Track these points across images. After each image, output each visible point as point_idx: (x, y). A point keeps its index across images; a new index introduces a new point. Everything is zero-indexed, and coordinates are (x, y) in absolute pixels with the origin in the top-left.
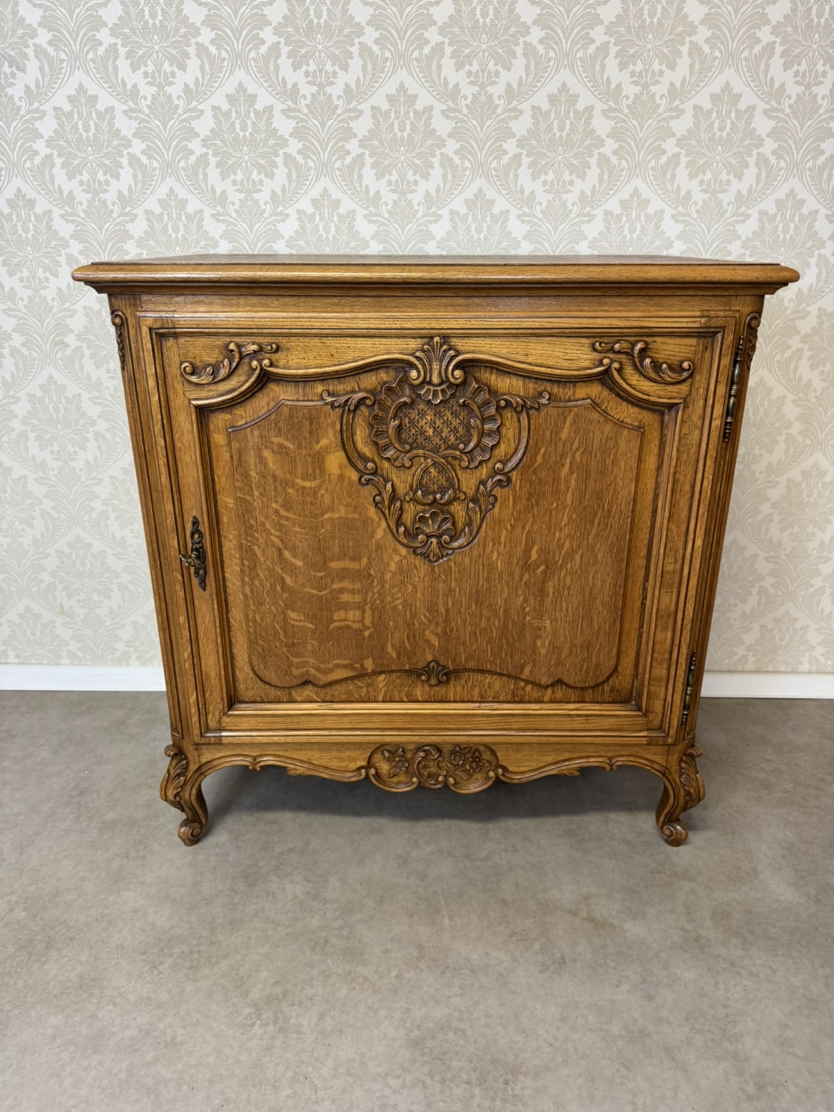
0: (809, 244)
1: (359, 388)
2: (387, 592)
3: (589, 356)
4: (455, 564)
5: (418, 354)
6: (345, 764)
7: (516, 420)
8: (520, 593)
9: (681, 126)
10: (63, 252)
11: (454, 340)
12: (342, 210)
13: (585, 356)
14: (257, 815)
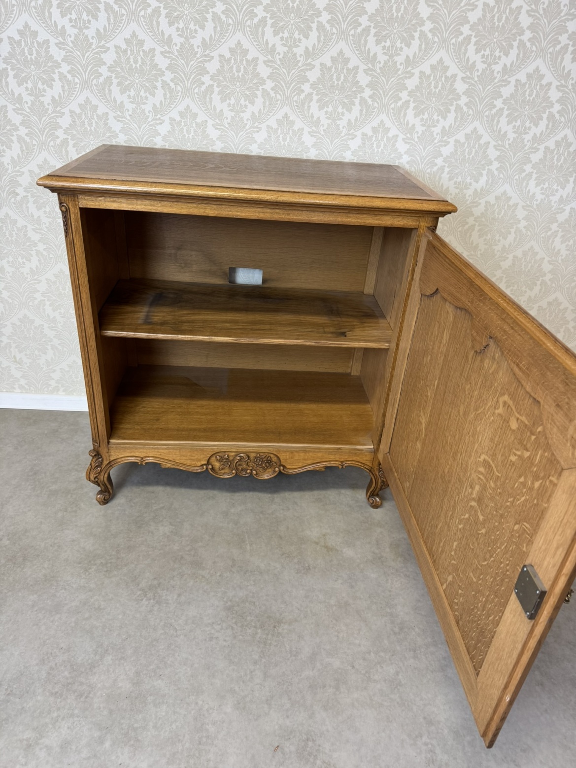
0: (483, 162)
6: (194, 463)
9: (412, 83)
10: (15, 133)
14: (142, 488)
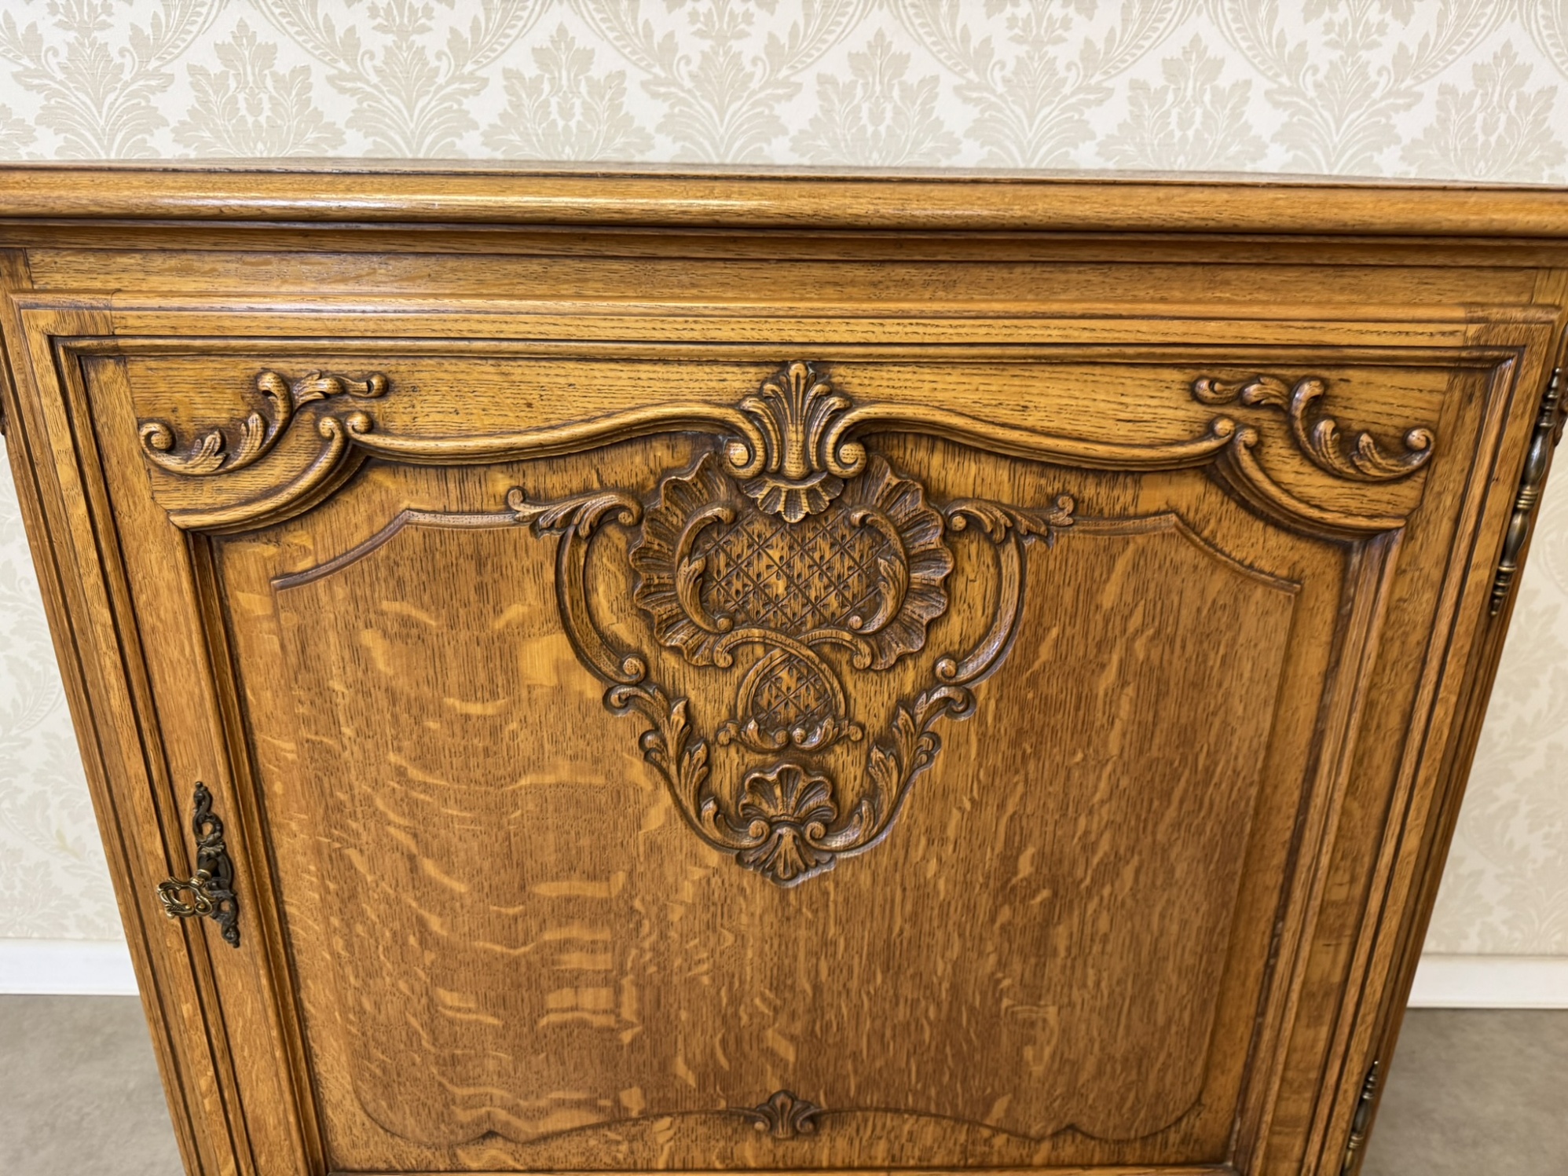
1: (601, 482)
2: (675, 947)
3: (1181, 414)
4: (837, 885)
5: (749, 404)
7: (989, 561)
8: (990, 947)
11: (842, 370)
12: (597, 72)
13: (1170, 413)
